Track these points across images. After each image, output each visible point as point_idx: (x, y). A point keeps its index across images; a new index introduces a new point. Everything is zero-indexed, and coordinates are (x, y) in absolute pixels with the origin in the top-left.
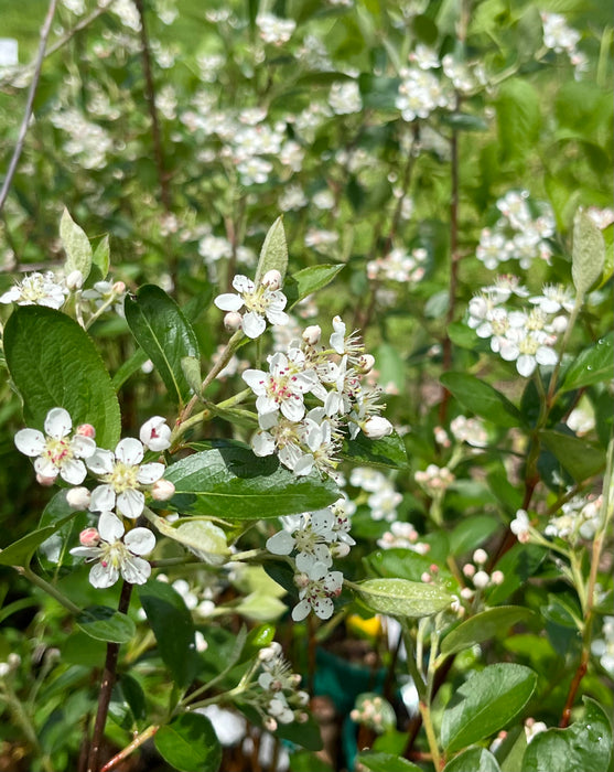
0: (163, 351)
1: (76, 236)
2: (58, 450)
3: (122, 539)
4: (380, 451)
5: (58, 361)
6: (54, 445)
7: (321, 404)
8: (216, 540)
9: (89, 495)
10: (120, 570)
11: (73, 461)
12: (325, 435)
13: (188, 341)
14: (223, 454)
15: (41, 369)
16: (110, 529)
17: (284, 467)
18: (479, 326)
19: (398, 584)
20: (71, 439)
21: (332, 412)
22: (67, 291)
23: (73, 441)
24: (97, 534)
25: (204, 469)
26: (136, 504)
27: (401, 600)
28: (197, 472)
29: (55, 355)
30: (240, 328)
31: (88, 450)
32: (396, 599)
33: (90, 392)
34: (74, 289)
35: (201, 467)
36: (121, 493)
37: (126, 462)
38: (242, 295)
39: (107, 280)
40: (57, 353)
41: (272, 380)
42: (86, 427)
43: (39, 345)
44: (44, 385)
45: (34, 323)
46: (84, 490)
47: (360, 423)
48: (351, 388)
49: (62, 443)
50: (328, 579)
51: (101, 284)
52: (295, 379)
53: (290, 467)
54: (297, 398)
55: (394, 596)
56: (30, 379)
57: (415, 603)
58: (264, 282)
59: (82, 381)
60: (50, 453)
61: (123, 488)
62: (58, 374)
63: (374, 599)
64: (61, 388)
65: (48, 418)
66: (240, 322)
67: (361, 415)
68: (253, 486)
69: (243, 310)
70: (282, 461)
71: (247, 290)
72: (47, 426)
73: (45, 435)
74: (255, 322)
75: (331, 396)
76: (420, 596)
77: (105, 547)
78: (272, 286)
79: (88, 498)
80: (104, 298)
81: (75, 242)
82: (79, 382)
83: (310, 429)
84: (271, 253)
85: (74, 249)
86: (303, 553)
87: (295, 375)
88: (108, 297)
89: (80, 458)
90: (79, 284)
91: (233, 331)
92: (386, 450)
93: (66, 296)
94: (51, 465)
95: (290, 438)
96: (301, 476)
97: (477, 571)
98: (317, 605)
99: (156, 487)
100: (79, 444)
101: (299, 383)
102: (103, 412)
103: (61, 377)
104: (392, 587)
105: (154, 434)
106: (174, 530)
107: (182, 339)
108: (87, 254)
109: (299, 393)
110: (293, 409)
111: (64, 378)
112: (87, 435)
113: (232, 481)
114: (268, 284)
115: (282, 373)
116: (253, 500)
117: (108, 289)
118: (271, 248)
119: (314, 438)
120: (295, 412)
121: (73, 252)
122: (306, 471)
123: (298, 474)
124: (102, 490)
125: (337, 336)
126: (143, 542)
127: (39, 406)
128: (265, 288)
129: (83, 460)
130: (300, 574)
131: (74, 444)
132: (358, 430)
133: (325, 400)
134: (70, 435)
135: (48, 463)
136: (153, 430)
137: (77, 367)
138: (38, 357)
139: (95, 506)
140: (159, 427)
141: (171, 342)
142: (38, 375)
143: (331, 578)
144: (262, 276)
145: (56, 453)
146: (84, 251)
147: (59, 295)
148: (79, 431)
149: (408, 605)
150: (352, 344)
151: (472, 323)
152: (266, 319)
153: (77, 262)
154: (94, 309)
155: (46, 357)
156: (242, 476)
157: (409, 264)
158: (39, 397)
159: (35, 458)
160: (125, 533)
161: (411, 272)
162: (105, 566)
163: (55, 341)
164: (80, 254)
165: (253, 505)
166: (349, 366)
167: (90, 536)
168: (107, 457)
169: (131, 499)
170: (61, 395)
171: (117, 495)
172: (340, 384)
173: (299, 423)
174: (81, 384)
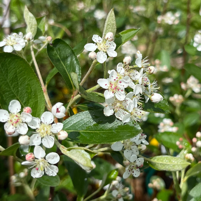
0: (65, 67)
1: (30, 18)
2: (15, 119)
3: (45, 158)
4: (158, 106)
5: (16, 76)
6: (13, 117)
7: (132, 90)
8: (86, 159)
9: (29, 139)
10: (44, 170)
11: (22, 124)
12: (135, 104)
13: (75, 62)
14: (90, 113)
15: (8, 81)
16: (39, 153)
17: (118, 119)
18: (198, 46)
19: (167, 158)
20: (21, 114)
21: (137, 93)
22: (26, 41)
23: (22, 115)
24: (33, 156)
25: (82, 120)
26: (51, 142)
27: (168, 165)
28: (79, 122)
29: (14, 74)
30: (96, 59)
31: (29, 118)
32: (166, 164)
33: (31, 90)
34: (29, 40)
35: (80, 119)
36: (44, 137)
37: (45, 124)
38: (96, 43)
39: (44, 35)
40: (16, 73)
41: (111, 84)
42: (27, 109)
43: (7, 70)
44: (10, 88)
45: (5, 60)
46: (27, 137)
47: (149, 96)
48: (145, 82)
49: (17, 116)
50: (137, 161)
51: (41, 38)
52: (121, 82)
53: (120, 119)
54: (122, 91)
55: (165, 163)
56: (3, 86)
57: (174, 165)
58: (106, 38)
59: (27, 85)
60: (11, 121)
61: (44, 135)
62: (16, 83)
63: (157, 164)
64: (18, 89)
65: (10, 104)
66: (95, 56)
67: (150, 92)
68: (103, 127)
69: (97, 51)
70: (117, 117)
71: (98, 42)
72: (10, 108)
73: (9, 112)
74: (102, 56)
75: (136, 87)
76: (176, 162)
77: (37, 161)
78: (110, 40)
79: (29, 140)
80: (43, 43)
81: (30, 20)
82: (26, 85)
83: (128, 103)
84: (109, 25)
85: (30, 23)
86: (127, 150)
87: (121, 80)
88: (45, 43)
89: (25, 123)
90: (31, 38)
91: (92, 60)
92: (160, 105)
93: (26, 43)
94: (12, 126)
95: (120, 107)
96: (125, 123)
97: (197, 141)
98: (133, 172)
99: (59, 134)
100: (25, 116)
101: (123, 84)
102: (37, 98)
103: (18, 83)
104: (164, 159)
105: (58, 111)
106: (68, 152)
107: (73, 61)
108: (35, 25)
109: (123, 88)
110: (121, 95)
111: (19, 84)
112: (28, 112)
113: (94, 125)
114: (108, 39)
115: (114, 80)
116: (104, 133)
117: (45, 40)
118: (109, 22)
119: (130, 106)
120: (121, 96)
121: (29, 24)
122: (128, 121)
123: (124, 122)
124: (35, 136)
125: (138, 60)
126: (54, 158)
127: (8, 98)
128: (106, 40)
129: (26, 123)
130: (125, 160)
131: (23, 116)
132: (148, 99)
133: (134, 88)
134: (20, 112)
135: (10, 125)
136: (58, 109)
137: (25, 79)
138: (7, 75)
139: (33, 143)
140: (60, 107)
141: (68, 63)
142: (7, 83)
143: (139, 161)
144: (105, 35)
145: (14, 121)
146: (34, 24)
147: (23, 43)
148: (24, 110)
149: (171, 166)
150: (145, 63)
151: (195, 45)
152: (107, 54)
153: (31, 29)
154: (40, 47)
155: (11, 75)
156: (99, 123)
157: (173, 18)
158: (8, 93)
159: (4, 123)
160: (46, 155)
161: (174, 21)
162: (37, 169)
163: (15, 68)
164: (32, 25)
165: (104, 136)
166: (144, 72)
167: (30, 157)
168: (37, 120)
169: (49, 140)
170: (18, 92)
171: (42, 138)
172: (140, 81)
173: (124, 101)
174: (27, 86)
